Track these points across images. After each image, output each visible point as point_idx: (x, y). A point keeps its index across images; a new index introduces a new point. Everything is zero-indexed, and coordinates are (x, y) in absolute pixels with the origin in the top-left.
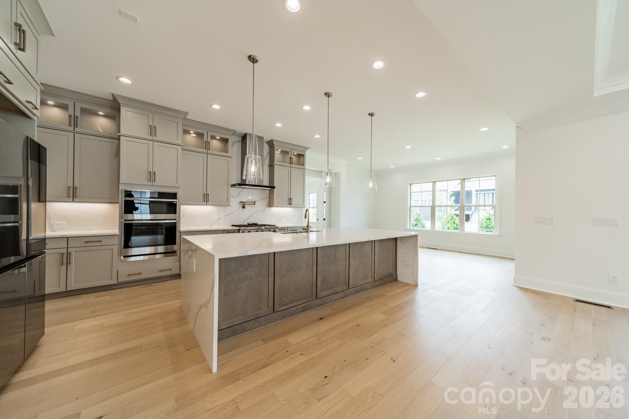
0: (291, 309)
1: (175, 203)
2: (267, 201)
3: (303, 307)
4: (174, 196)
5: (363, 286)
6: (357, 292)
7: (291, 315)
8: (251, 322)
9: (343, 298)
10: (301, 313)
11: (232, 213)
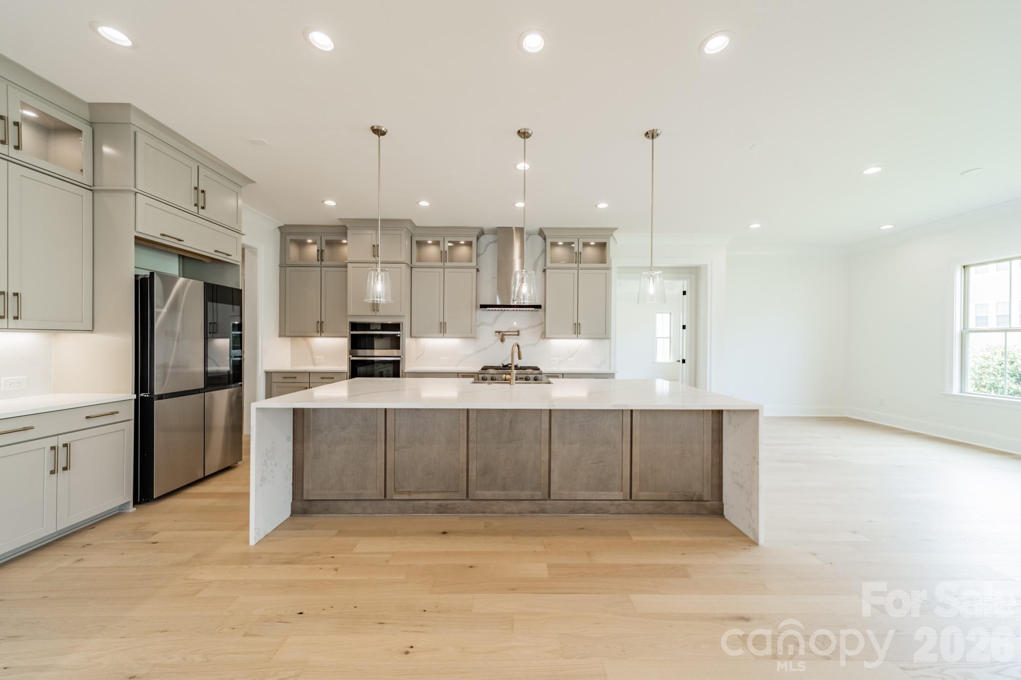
0: (418, 502)
1: (399, 335)
2: (539, 330)
3: (441, 505)
4: (397, 327)
5: (594, 502)
6: (572, 511)
7: (416, 511)
8: (350, 503)
9: (532, 512)
10: (434, 515)
11: (485, 349)
